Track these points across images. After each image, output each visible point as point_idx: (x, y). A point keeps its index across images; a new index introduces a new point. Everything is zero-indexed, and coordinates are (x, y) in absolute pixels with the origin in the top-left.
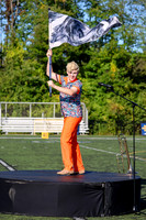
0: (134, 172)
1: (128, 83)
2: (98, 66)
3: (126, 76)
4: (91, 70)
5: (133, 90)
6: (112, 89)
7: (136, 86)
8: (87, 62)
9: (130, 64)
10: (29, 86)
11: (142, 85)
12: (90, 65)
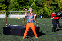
0: (38, 26)
1: (37, 7)
2: (31, 3)
3: (37, 5)
4: (29, 4)
5: (38, 9)
6: (34, 8)
7: (39, 8)
8: (28, 2)
9: (38, 3)
10: (15, 8)
11: (41, 7)
12: (29, 3)
